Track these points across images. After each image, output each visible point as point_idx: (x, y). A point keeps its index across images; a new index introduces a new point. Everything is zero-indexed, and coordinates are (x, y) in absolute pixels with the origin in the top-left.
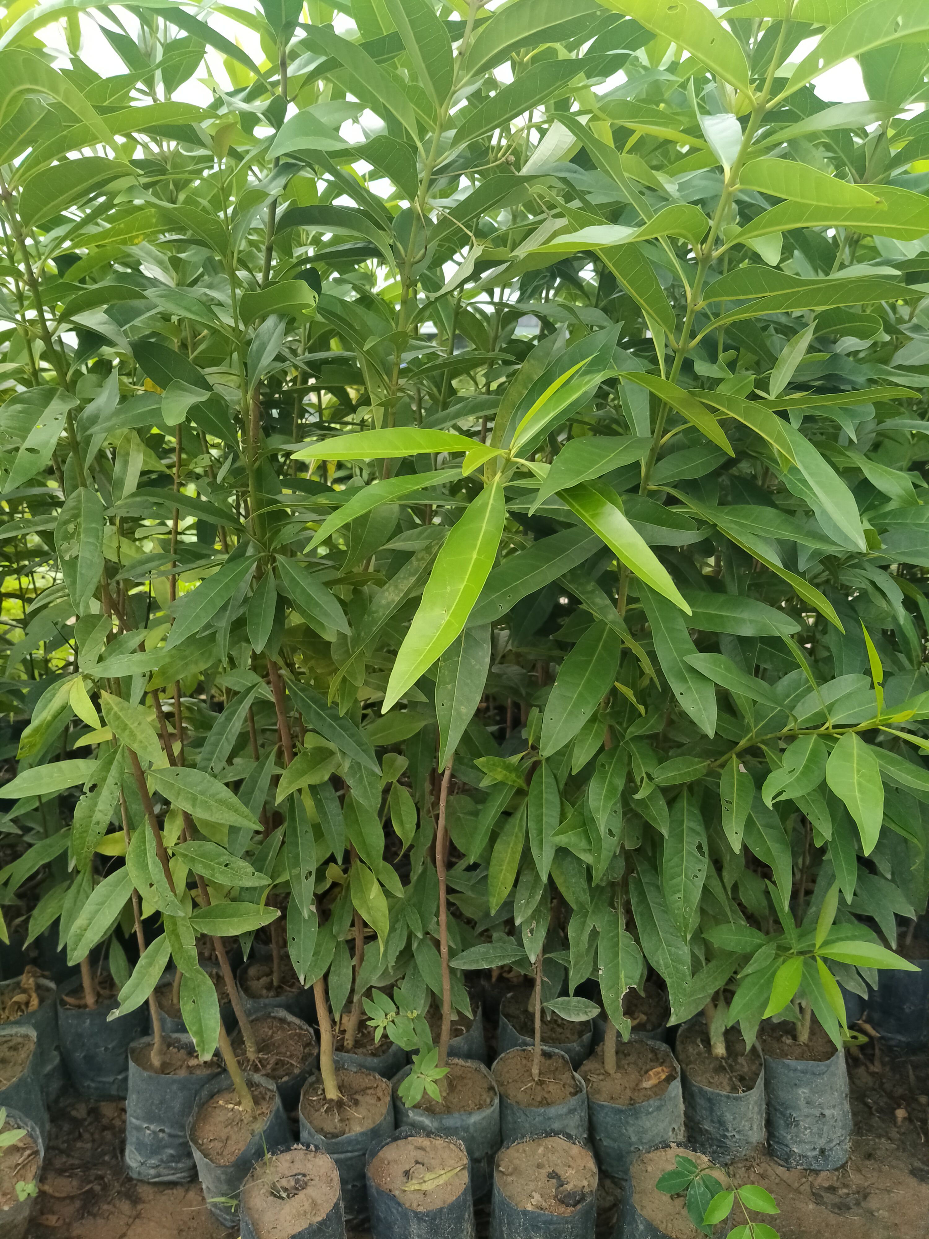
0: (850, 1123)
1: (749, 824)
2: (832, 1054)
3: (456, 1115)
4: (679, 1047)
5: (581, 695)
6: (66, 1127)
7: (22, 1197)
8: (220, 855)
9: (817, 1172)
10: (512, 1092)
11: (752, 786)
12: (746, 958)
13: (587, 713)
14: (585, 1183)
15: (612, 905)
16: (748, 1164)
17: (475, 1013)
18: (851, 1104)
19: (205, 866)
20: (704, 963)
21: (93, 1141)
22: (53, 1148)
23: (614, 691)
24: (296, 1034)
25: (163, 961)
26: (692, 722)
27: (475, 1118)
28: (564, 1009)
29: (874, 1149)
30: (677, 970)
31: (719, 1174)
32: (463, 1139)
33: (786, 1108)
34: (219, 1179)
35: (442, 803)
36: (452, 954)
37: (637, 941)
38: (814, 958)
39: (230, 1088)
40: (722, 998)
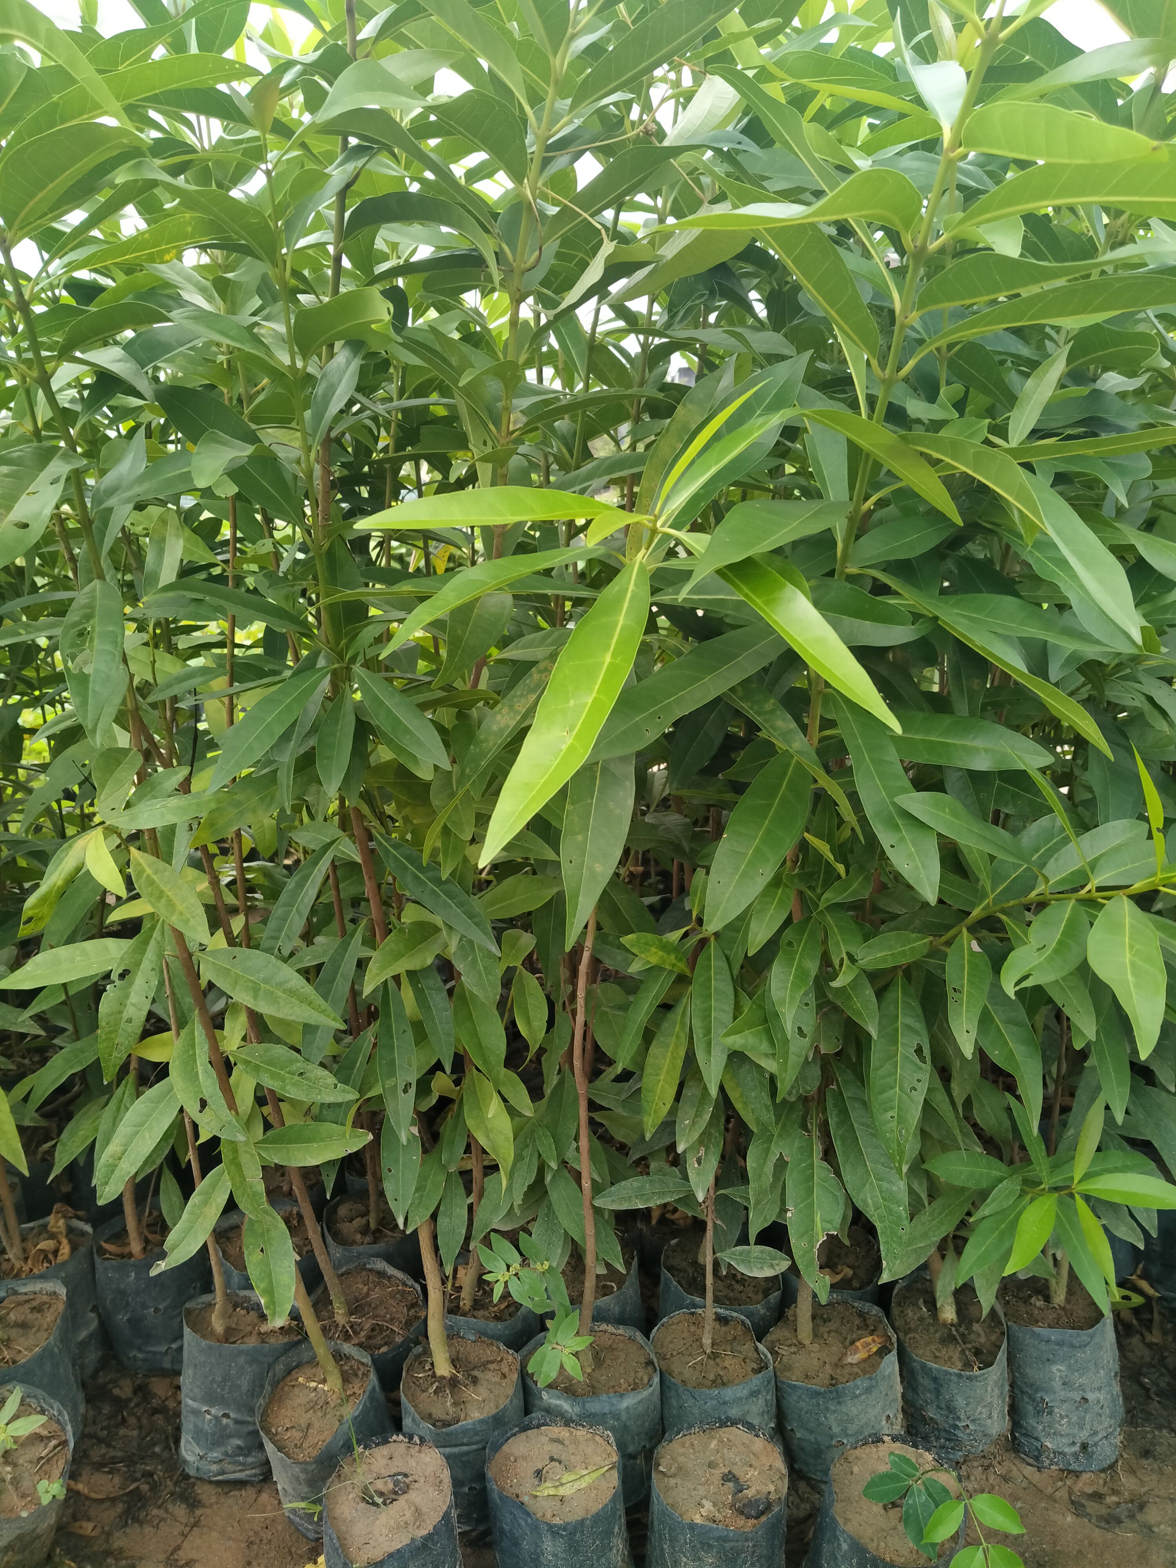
0: (1121, 1411)
1: (985, 1019)
2: (1097, 1321)
3: (604, 1397)
4: (895, 1311)
5: (757, 850)
6: (106, 1409)
7: (46, 1500)
8: (292, 1062)
9: (1077, 1474)
10: (676, 1368)
11: (989, 970)
12: (983, 1195)
13: (766, 873)
14: (772, 1488)
15: (804, 1127)
16: (986, 1462)
17: (628, 1264)
18: (1122, 1385)
19: (274, 1076)
20: (926, 1204)
21: (140, 1427)
22: (90, 1436)
23: (804, 845)
24: (399, 1292)
25: (221, 1200)
26: (909, 887)
27: (629, 1402)
28: (743, 1261)
29: (1153, 1444)
30: (890, 1212)
31: (947, 1479)
32: (613, 1429)
33: (1037, 1390)
34: (297, 1479)
35: (581, 994)
36: (597, 1189)
37: (838, 1173)
38: (1072, 1196)
39: (313, 1362)
40: (951, 1246)
